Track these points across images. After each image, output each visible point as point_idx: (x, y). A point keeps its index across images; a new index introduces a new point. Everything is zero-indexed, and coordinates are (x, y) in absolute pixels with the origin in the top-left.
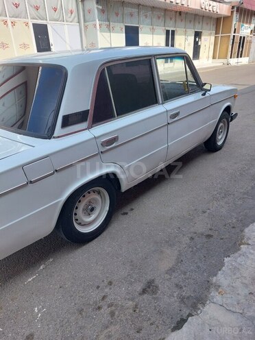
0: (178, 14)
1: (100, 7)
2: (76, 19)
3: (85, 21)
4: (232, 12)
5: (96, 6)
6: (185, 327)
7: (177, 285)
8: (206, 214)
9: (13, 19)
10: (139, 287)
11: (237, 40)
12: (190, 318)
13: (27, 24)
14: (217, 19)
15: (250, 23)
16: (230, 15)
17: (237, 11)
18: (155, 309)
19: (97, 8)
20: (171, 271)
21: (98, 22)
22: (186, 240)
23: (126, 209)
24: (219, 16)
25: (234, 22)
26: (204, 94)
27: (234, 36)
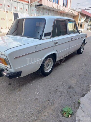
0: (61, 13)
1: (37, 9)
2: (28, 12)
3: (31, 13)
4: (79, 14)
5: (35, 8)
6: (85, 96)
7: (79, 87)
8: (83, 70)
9: (7, 10)
10: (67, 87)
11: (80, 23)
12: (86, 94)
13: (12, 13)
14: (74, 16)
15: (84, 18)
16: (78, 15)
17: (80, 14)
18: (74, 92)
19: (36, 9)
20: (76, 83)
21: (35, 14)
22: (78, 76)
23: (56, 68)
24: (74, 15)
25: (79, 18)
26: (79, 34)
27: (79, 22)
